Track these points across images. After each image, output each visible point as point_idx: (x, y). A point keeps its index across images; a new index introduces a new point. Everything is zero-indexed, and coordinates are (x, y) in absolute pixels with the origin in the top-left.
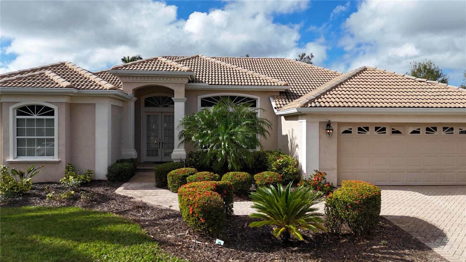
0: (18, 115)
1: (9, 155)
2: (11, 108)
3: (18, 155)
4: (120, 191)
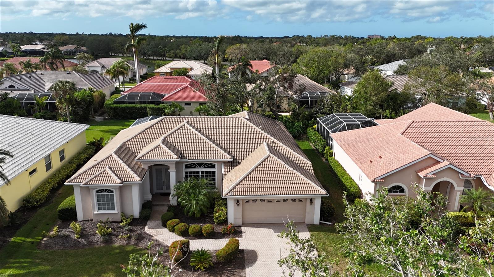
0: (97, 193)
1: (95, 210)
2: (94, 191)
3: (99, 209)
4: (147, 230)
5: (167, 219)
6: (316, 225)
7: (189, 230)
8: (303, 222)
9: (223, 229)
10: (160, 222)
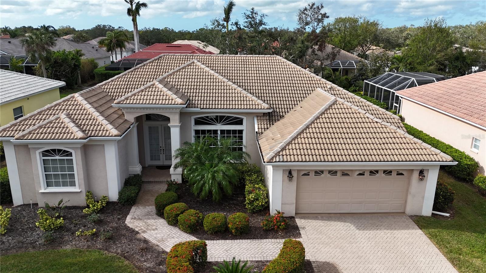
0: (43, 156)
1: (40, 187)
2: (37, 152)
3: (48, 185)
4: (129, 222)
5: (165, 203)
6: (427, 217)
7: (205, 221)
8: (401, 211)
9: (265, 222)
10: (152, 209)
